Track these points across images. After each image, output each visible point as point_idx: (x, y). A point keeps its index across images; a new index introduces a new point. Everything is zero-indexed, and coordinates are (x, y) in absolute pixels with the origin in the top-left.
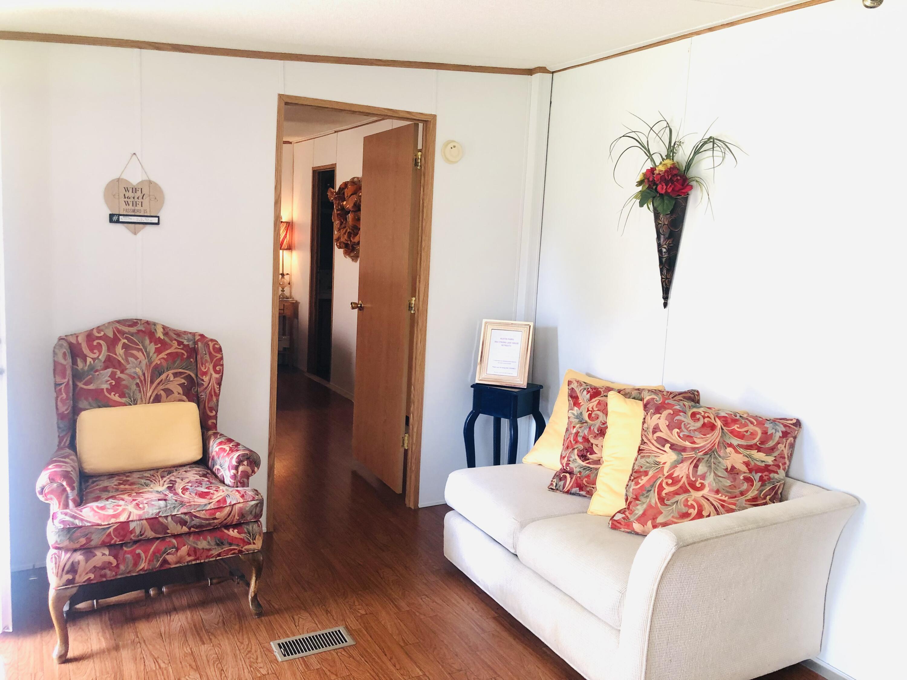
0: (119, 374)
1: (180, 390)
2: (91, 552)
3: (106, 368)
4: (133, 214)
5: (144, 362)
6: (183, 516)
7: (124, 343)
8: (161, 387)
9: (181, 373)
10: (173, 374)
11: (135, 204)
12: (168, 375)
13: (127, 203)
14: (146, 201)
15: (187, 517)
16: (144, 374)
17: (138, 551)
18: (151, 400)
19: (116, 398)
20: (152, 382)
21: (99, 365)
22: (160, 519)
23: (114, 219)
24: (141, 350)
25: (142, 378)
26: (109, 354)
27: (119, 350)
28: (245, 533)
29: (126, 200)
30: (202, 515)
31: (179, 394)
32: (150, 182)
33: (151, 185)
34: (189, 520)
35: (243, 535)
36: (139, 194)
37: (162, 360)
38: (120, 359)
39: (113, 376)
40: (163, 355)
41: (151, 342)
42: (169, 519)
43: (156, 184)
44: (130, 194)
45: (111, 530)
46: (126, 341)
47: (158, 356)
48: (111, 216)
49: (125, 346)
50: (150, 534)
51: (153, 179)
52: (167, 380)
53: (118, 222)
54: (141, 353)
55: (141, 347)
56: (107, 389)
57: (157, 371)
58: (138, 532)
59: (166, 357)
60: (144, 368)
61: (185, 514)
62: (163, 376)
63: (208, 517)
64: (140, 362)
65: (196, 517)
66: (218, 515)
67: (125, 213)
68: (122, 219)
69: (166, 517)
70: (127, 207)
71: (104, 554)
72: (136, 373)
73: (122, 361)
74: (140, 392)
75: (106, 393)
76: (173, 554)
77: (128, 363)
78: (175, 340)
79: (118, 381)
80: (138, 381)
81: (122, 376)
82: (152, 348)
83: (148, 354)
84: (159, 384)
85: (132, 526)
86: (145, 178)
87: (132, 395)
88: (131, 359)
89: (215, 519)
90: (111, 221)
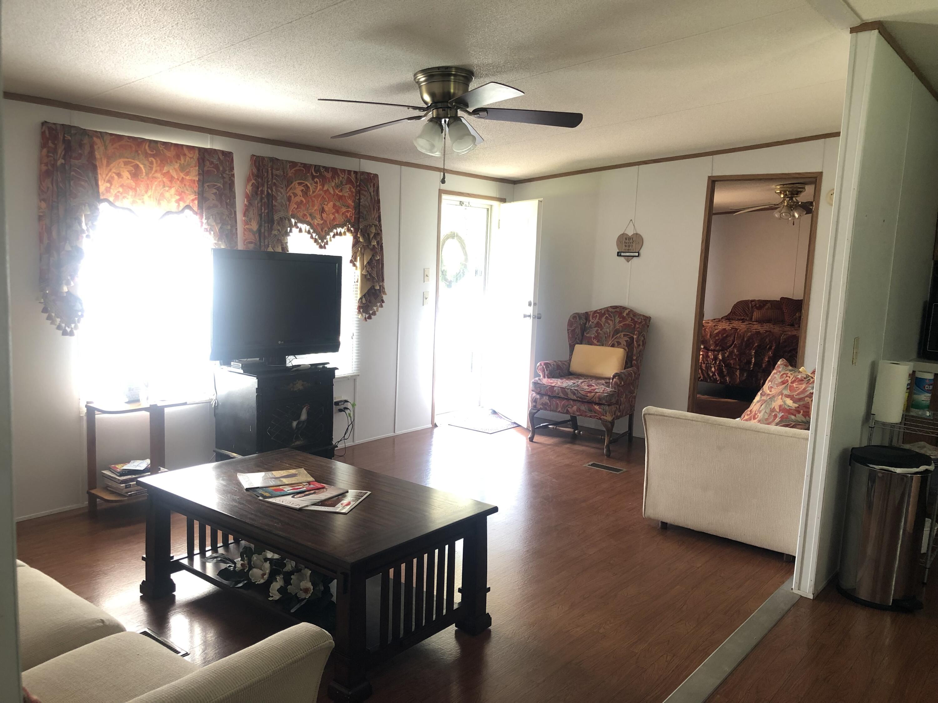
0: (599, 331)
1: (625, 344)
2: (542, 396)
3: (595, 327)
4: (628, 251)
5: (612, 327)
6: (574, 390)
7: (607, 316)
8: (616, 340)
9: (628, 335)
10: (623, 334)
11: (629, 246)
12: (621, 335)
13: (626, 246)
14: (634, 245)
15: (576, 392)
16: (610, 333)
17: (558, 402)
18: (611, 345)
19: (595, 342)
20: (612, 337)
21: (593, 325)
22: (566, 389)
23: (619, 254)
24: (612, 320)
25: (609, 334)
26: (599, 321)
27: (603, 319)
28: (602, 409)
29: (625, 244)
30: (582, 392)
31: (624, 345)
32: (637, 234)
33: (637, 236)
34: (576, 393)
35: (601, 410)
36: (631, 241)
37: (620, 327)
38: (602, 324)
39: (597, 331)
40: (621, 324)
41: (618, 317)
42: (569, 390)
43: (640, 235)
44: (627, 241)
45: (548, 388)
46: (607, 315)
47: (619, 324)
48: (618, 253)
49: (606, 318)
50: (561, 395)
51: (639, 232)
52: (620, 337)
53: (621, 256)
54: (612, 322)
55: (613, 319)
56: (593, 337)
57: (617, 332)
58: (557, 391)
59: (622, 325)
60: (611, 329)
61: (576, 390)
62: (618, 335)
63: (584, 394)
64: (610, 326)
65: (580, 393)
66: (589, 395)
67: (624, 251)
68: (622, 254)
69: (568, 389)
70: (626, 248)
71: (546, 399)
72: (606, 331)
73: (603, 325)
74: (606, 341)
75: (592, 339)
76: (570, 408)
77: (605, 326)
78: (631, 318)
79: (598, 334)
80: (607, 336)
81: (601, 332)
82: (618, 320)
83: (615, 323)
84: (615, 338)
85: (555, 388)
86: (635, 232)
87: (602, 341)
88: (606, 324)
89: (587, 396)
90: (618, 255)
